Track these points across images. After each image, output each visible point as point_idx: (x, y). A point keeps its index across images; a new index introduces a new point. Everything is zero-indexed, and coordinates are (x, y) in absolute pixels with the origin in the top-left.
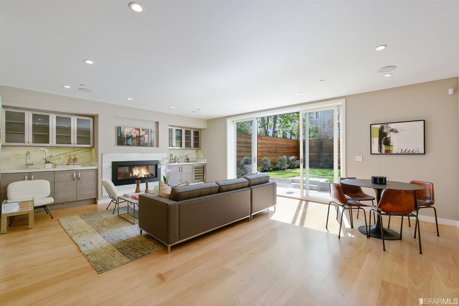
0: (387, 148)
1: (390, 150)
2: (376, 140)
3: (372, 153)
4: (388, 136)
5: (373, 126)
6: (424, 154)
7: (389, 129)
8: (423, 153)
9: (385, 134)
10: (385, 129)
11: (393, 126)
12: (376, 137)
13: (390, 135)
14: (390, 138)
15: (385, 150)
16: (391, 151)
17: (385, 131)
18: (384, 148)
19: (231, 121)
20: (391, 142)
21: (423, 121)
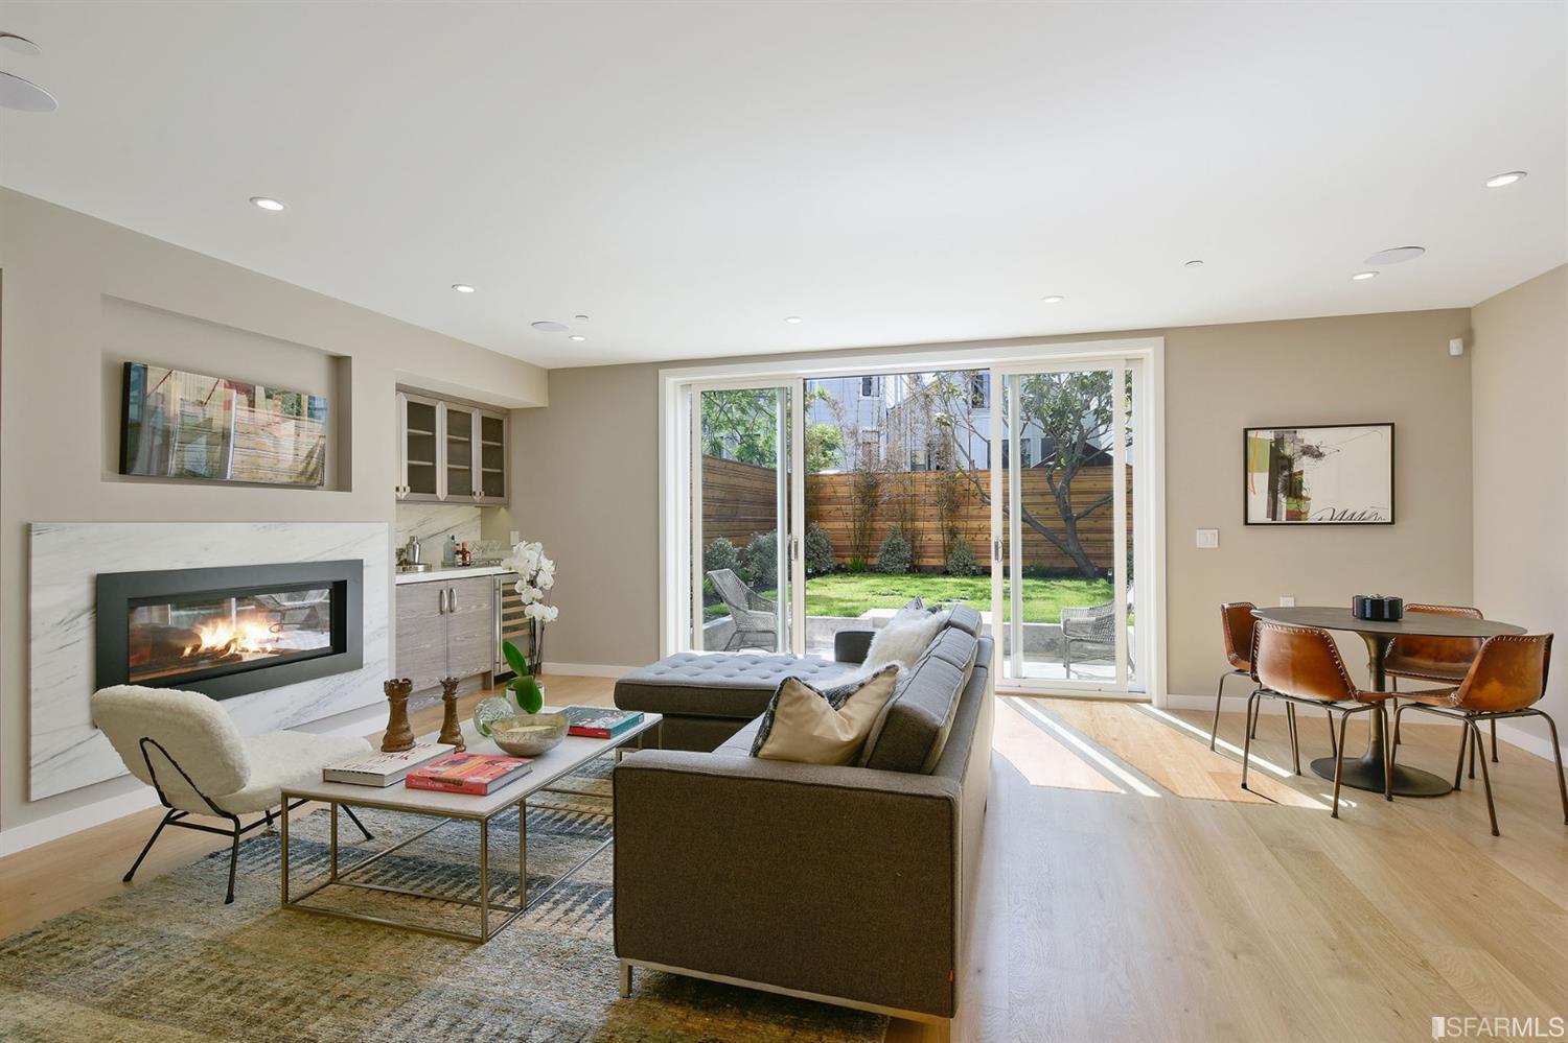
0: (1293, 507)
1: (1301, 513)
2: (1260, 480)
3: (1249, 522)
4: (1296, 469)
5: (1251, 434)
6: (1393, 522)
7: (1298, 447)
8: (1390, 521)
9: (1288, 463)
10: (1286, 445)
11: (1310, 437)
12: (1260, 470)
13: (1303, 465)
14: (1301, 473)
15: (1287, 511)
16: (1303, 516)
17: (1288, 451)
18: (1284, 503)
19: (676, 382)
20: (1304, 485)
21: (1390, 427)
